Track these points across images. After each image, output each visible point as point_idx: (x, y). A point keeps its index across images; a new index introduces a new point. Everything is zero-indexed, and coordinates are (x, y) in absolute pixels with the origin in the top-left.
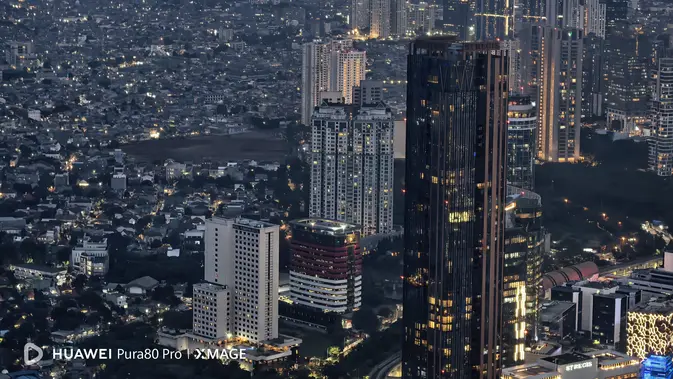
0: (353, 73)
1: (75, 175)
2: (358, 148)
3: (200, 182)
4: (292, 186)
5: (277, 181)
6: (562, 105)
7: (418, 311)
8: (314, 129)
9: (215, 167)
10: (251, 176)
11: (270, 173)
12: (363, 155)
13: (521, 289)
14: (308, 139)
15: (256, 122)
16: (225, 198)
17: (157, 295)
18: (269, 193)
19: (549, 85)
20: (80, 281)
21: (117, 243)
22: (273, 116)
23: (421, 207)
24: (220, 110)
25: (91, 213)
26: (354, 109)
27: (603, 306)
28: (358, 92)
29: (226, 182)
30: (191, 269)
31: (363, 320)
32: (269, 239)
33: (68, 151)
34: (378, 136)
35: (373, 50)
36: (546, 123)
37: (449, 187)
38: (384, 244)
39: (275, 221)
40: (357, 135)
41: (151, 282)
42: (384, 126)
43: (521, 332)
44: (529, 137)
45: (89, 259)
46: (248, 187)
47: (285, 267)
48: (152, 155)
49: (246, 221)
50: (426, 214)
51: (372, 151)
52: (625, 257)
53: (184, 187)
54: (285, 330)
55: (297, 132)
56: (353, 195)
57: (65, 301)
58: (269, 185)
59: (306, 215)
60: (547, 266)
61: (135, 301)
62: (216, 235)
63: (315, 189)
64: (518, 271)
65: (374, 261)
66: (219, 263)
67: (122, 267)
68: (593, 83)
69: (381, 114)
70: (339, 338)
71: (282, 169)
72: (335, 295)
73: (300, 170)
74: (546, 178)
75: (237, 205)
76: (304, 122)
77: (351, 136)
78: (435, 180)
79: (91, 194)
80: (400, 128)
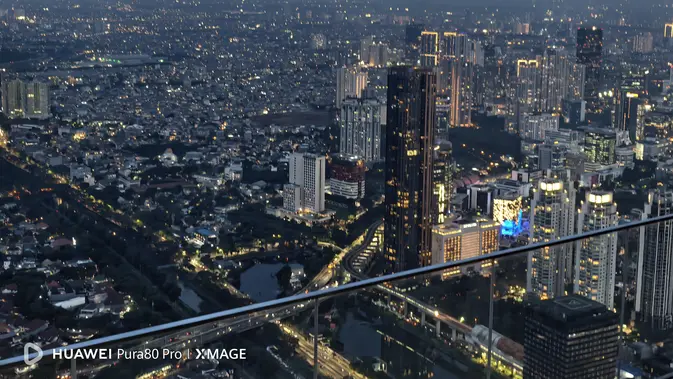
0: (361, 83)
1: (227, 131)
2: (364, 119)
3: (287, 136)
4: (331, 137)
5: (324, 135)
6: (462, 99)
7: (392, 198)
8: (343, 110)
9: (294, 128)
10: (312, 132)
11: (321, 131)
12: (366, 123)
13: (442, 187)
14: (339, 114)
15: (314, 106)
16: (299, 143)
17: (266, 190)
18: (320, 141)
19: (456, 89)
20: (229, 182)
21: (247, 165)
22: (322, 103)
23: (393, 147)
24: (297, 100)
25: (234, 150)
26: (361, 100)
27: (482, 197)
28: (363, 92)
29: (300, 135)
30: (282, 177)
31: (365, 202)
32: (320, 163)
33: (223, 120)
34: (373, 114)
35: (371, 72)
36: (454, 108)
37: (408, 138)
38: (375, 165)
39: (324, 154)
40: (363, 113)
41: (262, 183)
42: (375, 110)
43: (441, 208)
44: (447, 115)
45: (233, 173)
46: (310, 138)
47: (328, 177)
48: (265, 122)
49: (309, 154)
50: (396, 150)
51: (370, 121)
52: (493, 172)
53: (280, 137)
54: (328, 207)
55: (335, 111)
56: (361, 143)
57: (221, 192)
58: (321, 136)
59: (339, 151)
60: (455, 176)
61: (256, 193)
62: (295, 161)
63: (343, 139)
64: (441, 179)
65: (371, 175)
66: (296, 175)
67: (249, 175)
68: (477, 89)
69: (375, 103)
70: (354, 210)
71: (327, 129)
72: (352, 190)
73: (336, 130)
74: (455, 135)
75: (305, 146)
76: (338, 107)
77: (360, 114)
78: (401, 135)
79: (235, 140)
80: (384, 110)
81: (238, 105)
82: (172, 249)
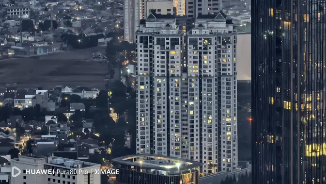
2: (193, 70)
4: (114, 116)
8: (140, 47)
9: (21, 96)
11: (88, 102)
14: (132, 58)
15: (69, 40)
16: (34, 133)
18: (88, 125)
22: (89, 32)
23: (271, 139)
24: (26, 26)
29: (36, 113)
32: (88, 181)
34: (218, 54)
39: (96, 159)
42: (224, 41)
46: (62, 119)
49: (60, 160)
51: (211, 72)
58: (88, 115)
62: (23, 178)
63: (143, 121)
69: (220, 26)
71: (102, 96)
75: (48, 141)
76: (127, 38)
77: (184, 54)
78: (288, 105)
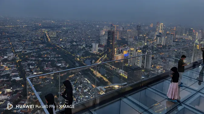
0: (104, 33)
1: (83, 40)
3: (92, 40)
5: (98, 40)
6: (119, 35)
7: (108, 50)
8: (101, 37)
9: (94, 39)
10: (96, 40)
12: (104, 39)
13: (116, 49)
15: (97, 36)
16: (94, 42)
17: (89, 48)
19: (118, 34)
20: (83, 47)
21: (86, 44)
24: (94, 35)
25: (84, 42)
26: (104, 35)
27: (122, 50)
28: (104, 34)
30: (92, 47)
31: (104, 51)
32: (97, 45)
33: (83, 38)
35: (105, 31)
36: (118, 37)
37: (111, 41)
38: (106, 45)
39: (98, 43)
40: (104, 37)
41: (88, 47)
43: (116, 52)
44: (117, 38)
45: (84, 46)
47: (99, 46)
48: (89, 38)
49: (96, 43)
50: (109, 43)
52: (124, 47)
53: (91, 41)
54: (98, 51)
55: (99, 37)
56: (104, 42)
57: (82, 49)
59: (100, 43)
60: (118, 47)
61: (87, 49)
62: (94, 44)
64: (115, 47)
65: (105, 47)
66: (94, 46)
67: (86, 46)
68: (121, 34)
70: (102, 52)
72: (102, 49)
73: (100, 40)
74: (118, 41)
79: (85, 41)
80: (107, 37)
81: (85, 35)
82: (74, 57)
